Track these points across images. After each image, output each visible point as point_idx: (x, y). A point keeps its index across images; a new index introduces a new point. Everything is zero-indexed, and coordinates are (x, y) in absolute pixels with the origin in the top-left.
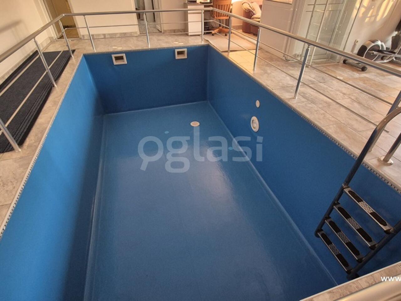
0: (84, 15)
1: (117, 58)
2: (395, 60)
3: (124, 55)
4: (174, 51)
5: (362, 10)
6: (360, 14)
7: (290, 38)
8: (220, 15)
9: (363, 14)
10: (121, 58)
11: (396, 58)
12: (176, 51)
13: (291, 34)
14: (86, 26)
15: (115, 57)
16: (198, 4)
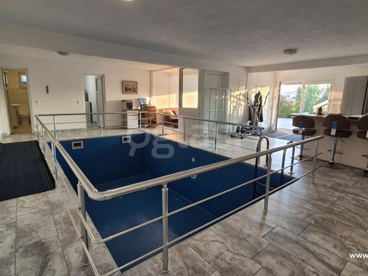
0: (53, 115)
1: (75, 145)
2: (254, 133)
3: (82, 142)
4: (121, 138)
5: (232, 111)
6: (231, 113)
7: (200, 121)
8: (149, 116)
9: (233, 112)
10: (79, 145)
11: (254, 132)
12: (123, 137)
13: (200, 119)
14: (53, 123)
15: (74, 144)
16: (133, 110)
